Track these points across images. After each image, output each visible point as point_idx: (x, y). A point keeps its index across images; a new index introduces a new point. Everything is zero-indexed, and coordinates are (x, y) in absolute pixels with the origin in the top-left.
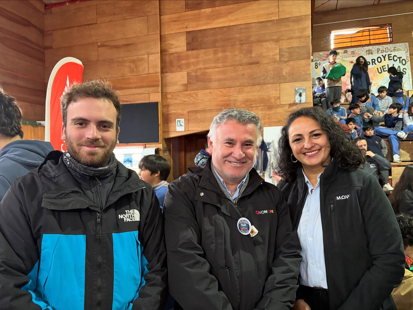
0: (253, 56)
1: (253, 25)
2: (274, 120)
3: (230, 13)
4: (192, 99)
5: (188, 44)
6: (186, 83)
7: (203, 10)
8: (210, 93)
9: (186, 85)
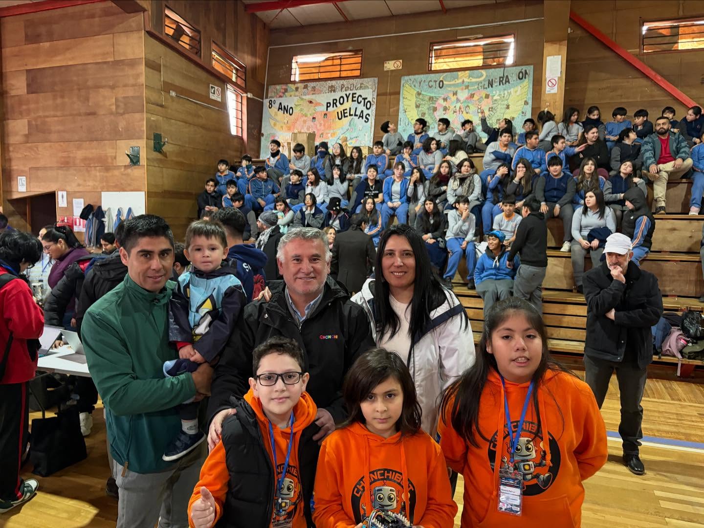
0: (90, 104)
1: (89, 66)
2: (112, 184)
3: (68, 49)
4: (33, 154)
5: (28, 85)
6: (27, 133)
7: (41, 44)
8: (50, 146)
9: (27, 136)
